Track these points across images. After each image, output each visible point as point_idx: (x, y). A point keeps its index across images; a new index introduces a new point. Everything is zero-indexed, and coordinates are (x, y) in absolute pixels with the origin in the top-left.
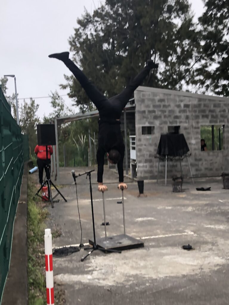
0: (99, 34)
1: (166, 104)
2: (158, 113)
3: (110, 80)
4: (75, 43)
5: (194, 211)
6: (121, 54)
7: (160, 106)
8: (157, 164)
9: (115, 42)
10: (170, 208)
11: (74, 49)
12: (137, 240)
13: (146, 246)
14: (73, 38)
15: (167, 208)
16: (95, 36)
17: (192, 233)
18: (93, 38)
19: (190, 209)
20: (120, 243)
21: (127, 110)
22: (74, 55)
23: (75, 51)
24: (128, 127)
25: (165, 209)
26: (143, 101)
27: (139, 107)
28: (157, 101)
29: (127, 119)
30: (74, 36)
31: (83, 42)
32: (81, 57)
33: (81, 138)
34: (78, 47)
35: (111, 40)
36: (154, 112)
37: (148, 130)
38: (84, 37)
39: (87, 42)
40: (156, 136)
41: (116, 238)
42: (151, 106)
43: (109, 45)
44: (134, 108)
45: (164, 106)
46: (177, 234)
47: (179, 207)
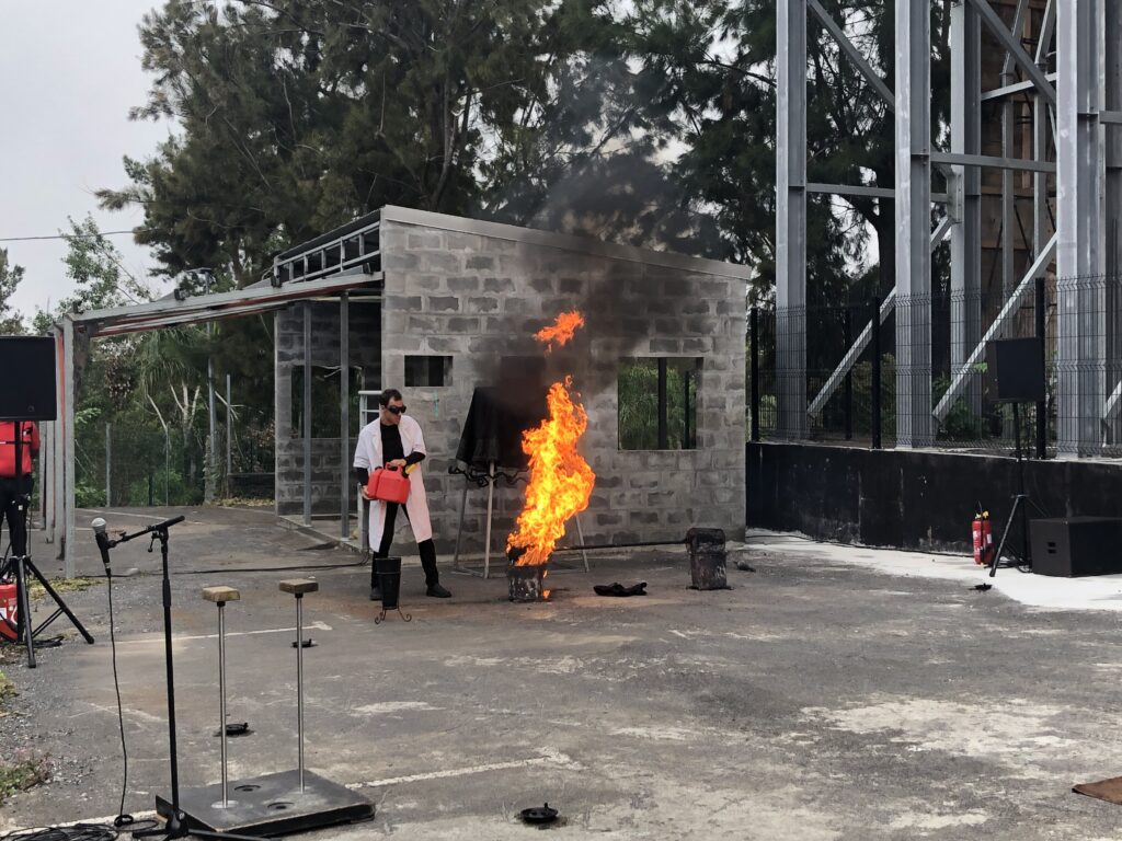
0: (261, 13)
1: (498, 275)
2: (467, 309)
3: (294, 184)
4: (167, 39)
5: (579, 671)
6: (341, 89)
7: (474, 283)
8: (459, 496)
9: (320, 45)
10: (492, 661)
11: (161, 60)
12: (349, 790)
13: (383, 814)
14: (159, 20)
15: (479, 662)
16: (243, 18)
17: (565, 758)
18: (237, 27)
19: (565, 665)
20: (281, 806)
21: (351, 294)
22: (159, 82)
23: (164, 67)
24: (354, 357)
25: (473, 669)
26: (412, 261)
27: (397, 284)
28: (464, 264)
29: (351, 328)
30: (162, 13)
31: (198, 36)
32: (184, 94)
33: (181, 399)
34: (175, 55)
35: (305, 38)
36: (452, 302)
37: (427, 371)
38: (203, 19)
39: (211, 37)
40: (461, 387)
41: (265, 787)
42: (443, 281)
43: (295, 54)
44: (378, 286)
45: (490, 283)
46: (506, 765)
47: (524, 660)
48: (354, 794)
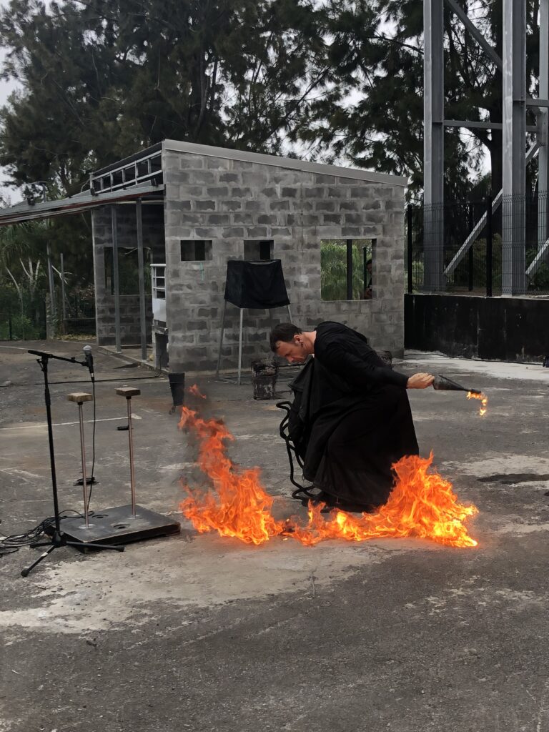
0: (75, 6)
1: (242, 186)
2: (221, 209)
3: (101, 124)
4: (12, 26)
6: (130, 57)
7: (224, 191)
8: (218, 332)
9: (115, 28)
10: (246, 437)
11: (10, 40)
12: (163, 516)
13: (185, 530)
14: (6, 12)
16: (63, 10)
18: (59, 16)
20: (122, 527)
21: (143, 199)
22: (9, 56)
23: (13, 45)
24: (146, 241)
26: (183, 177)
27: (174, 192)
28: (218, 178)
29: (143, 221)
30: (8, 8)
31: (33, 23)
32: (26, 63)
33: (28, 268)
34: (18, 35)
35: (105, 23)
36: (211, 204)
37: (195, 251)
38: (36, 11)
39: (42, 24)
40: (217, 263)
41: (111, 516)
42: (204, 190)
43: (98, 34)
44: (161, 194)
45: (236, 191)
47: (266, 436)
48: (167, 519)
